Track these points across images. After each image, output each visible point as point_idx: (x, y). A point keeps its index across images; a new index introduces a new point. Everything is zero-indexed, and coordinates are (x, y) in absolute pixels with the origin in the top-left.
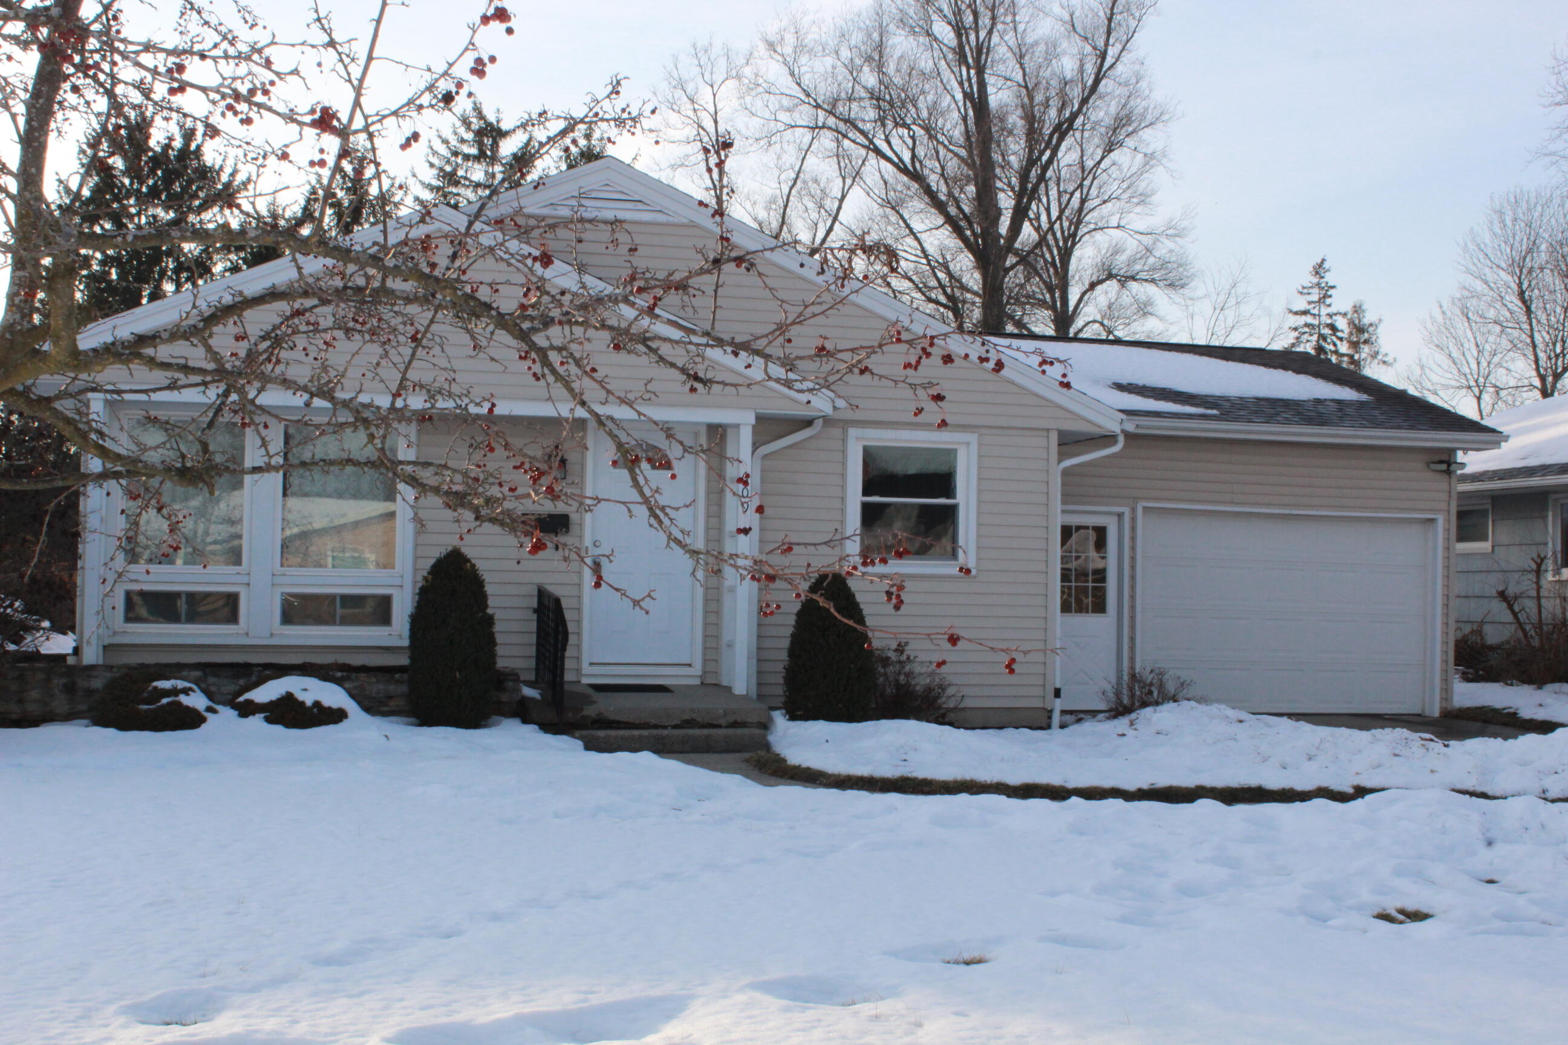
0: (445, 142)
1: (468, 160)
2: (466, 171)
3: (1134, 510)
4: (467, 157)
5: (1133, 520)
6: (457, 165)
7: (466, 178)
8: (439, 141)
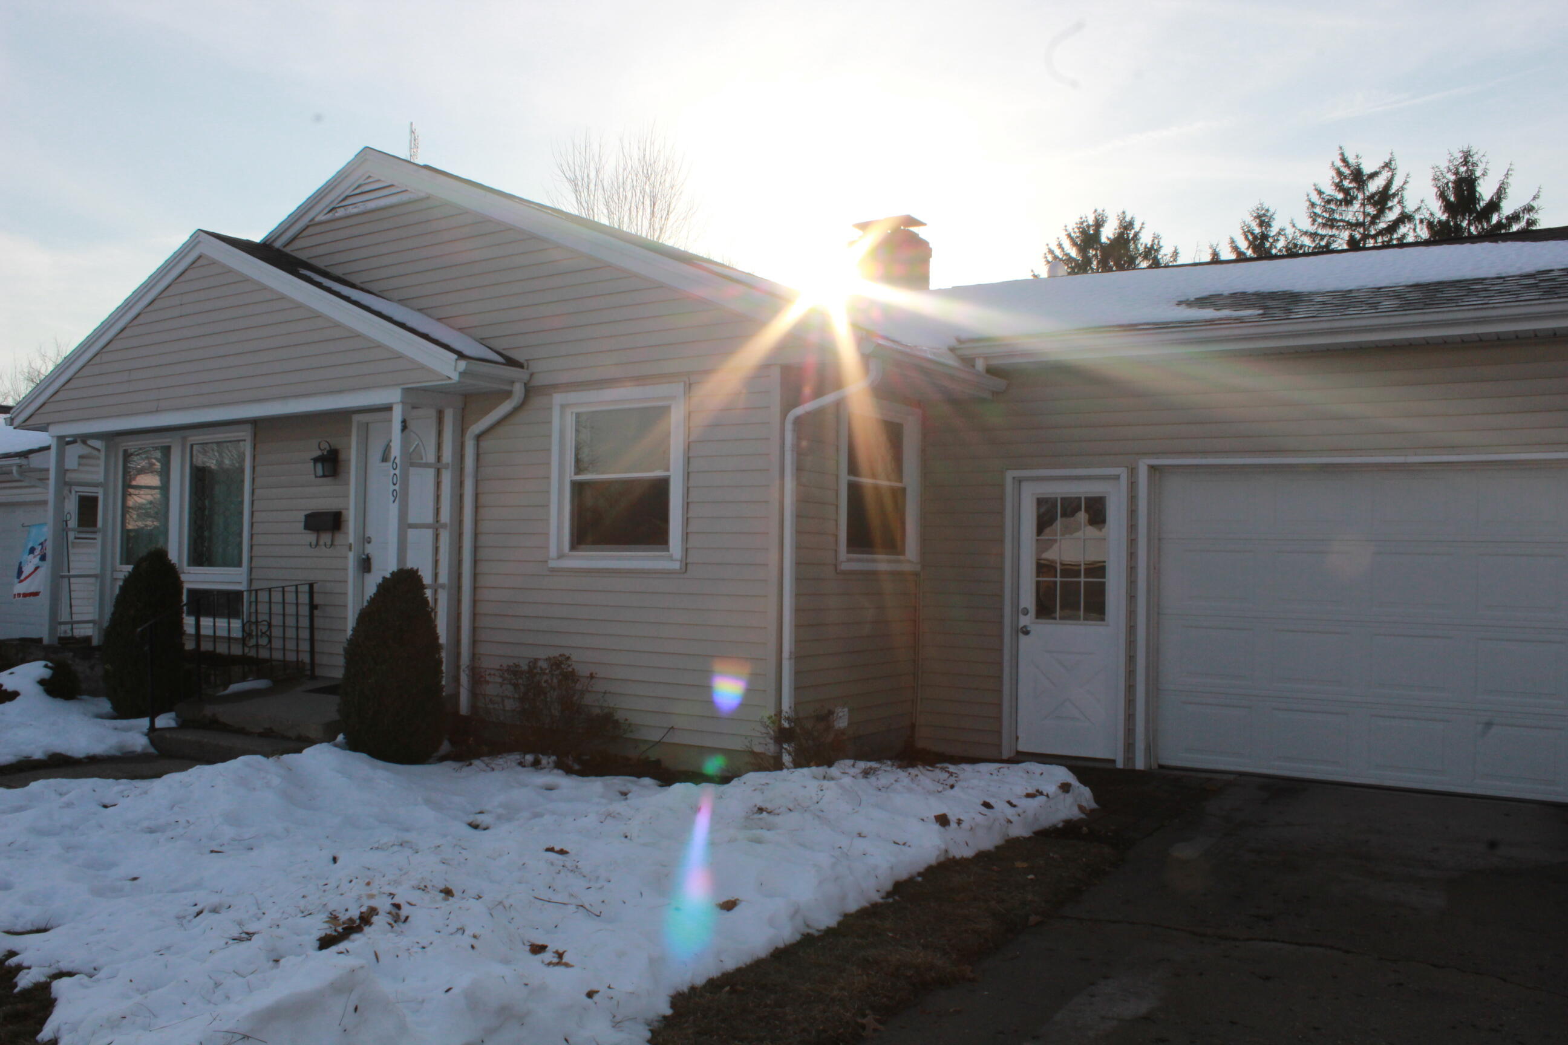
0: (1320, 193)
1: (1341, 205)
2: (1341, 214)
3: (1133, 472)
4: (1340, 203)
5: (1133, 485)
6: (1333, 211)
7: (1341, 221)
8: (1316, 193)
